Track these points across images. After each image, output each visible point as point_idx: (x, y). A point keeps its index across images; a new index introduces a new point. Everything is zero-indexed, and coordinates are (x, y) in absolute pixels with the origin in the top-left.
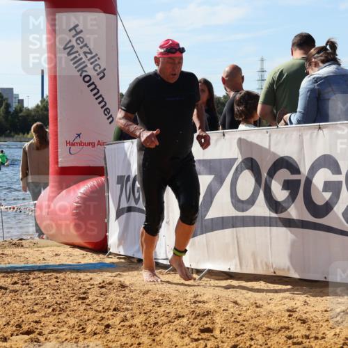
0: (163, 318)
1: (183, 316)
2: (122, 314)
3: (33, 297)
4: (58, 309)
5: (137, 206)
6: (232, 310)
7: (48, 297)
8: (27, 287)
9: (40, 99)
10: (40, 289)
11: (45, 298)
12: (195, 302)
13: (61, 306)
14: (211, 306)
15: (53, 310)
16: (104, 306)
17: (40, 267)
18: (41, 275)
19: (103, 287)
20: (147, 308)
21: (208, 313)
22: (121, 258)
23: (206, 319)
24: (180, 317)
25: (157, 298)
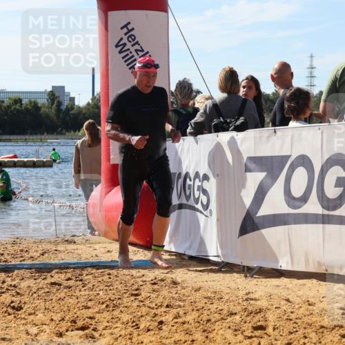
0: (216, 315)
1: (236, 314)
2: (175, 311)
3: (87, 293)
4: (112, 305)
5: (188, 203)
6: (284, 308)
7: (101, 293)
8: (81, 283)
9: (91, 97)
10: (93, 285)
11: (99, 294)
12: (247, 300)
13: (115, 302)
14: (263, 304)
15: (107, 306)
16: (157, 302)
17: (92, 263)
18: (94, 271)
19: (155, 284)
20: (200, 305)
21: (261, 311)
22: (172, 255)
23: (258, 317)
24: (232, 314)
25: (209, 295)
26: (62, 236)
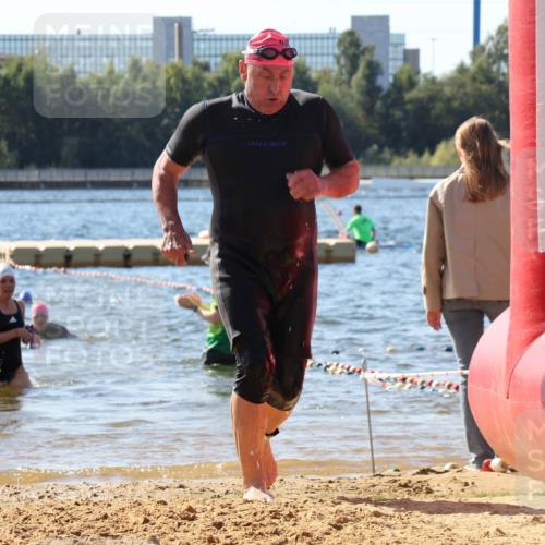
26: (391, 471)
